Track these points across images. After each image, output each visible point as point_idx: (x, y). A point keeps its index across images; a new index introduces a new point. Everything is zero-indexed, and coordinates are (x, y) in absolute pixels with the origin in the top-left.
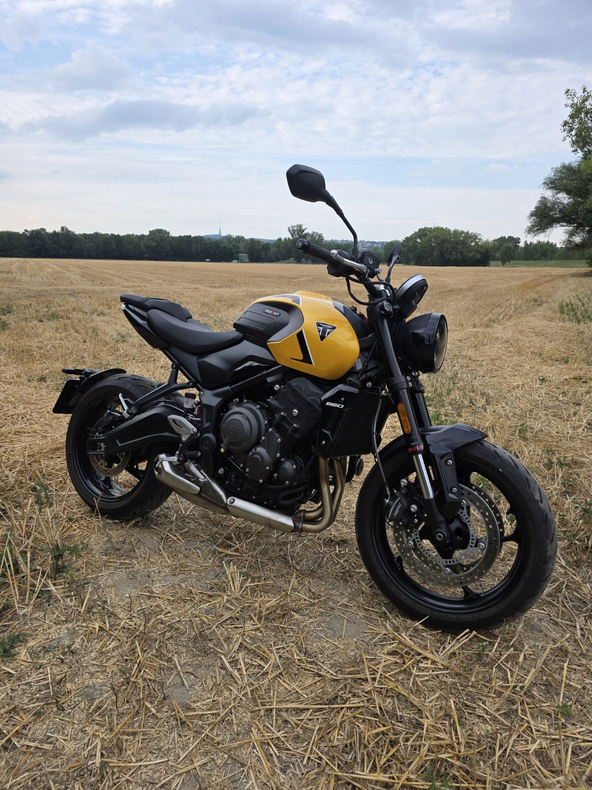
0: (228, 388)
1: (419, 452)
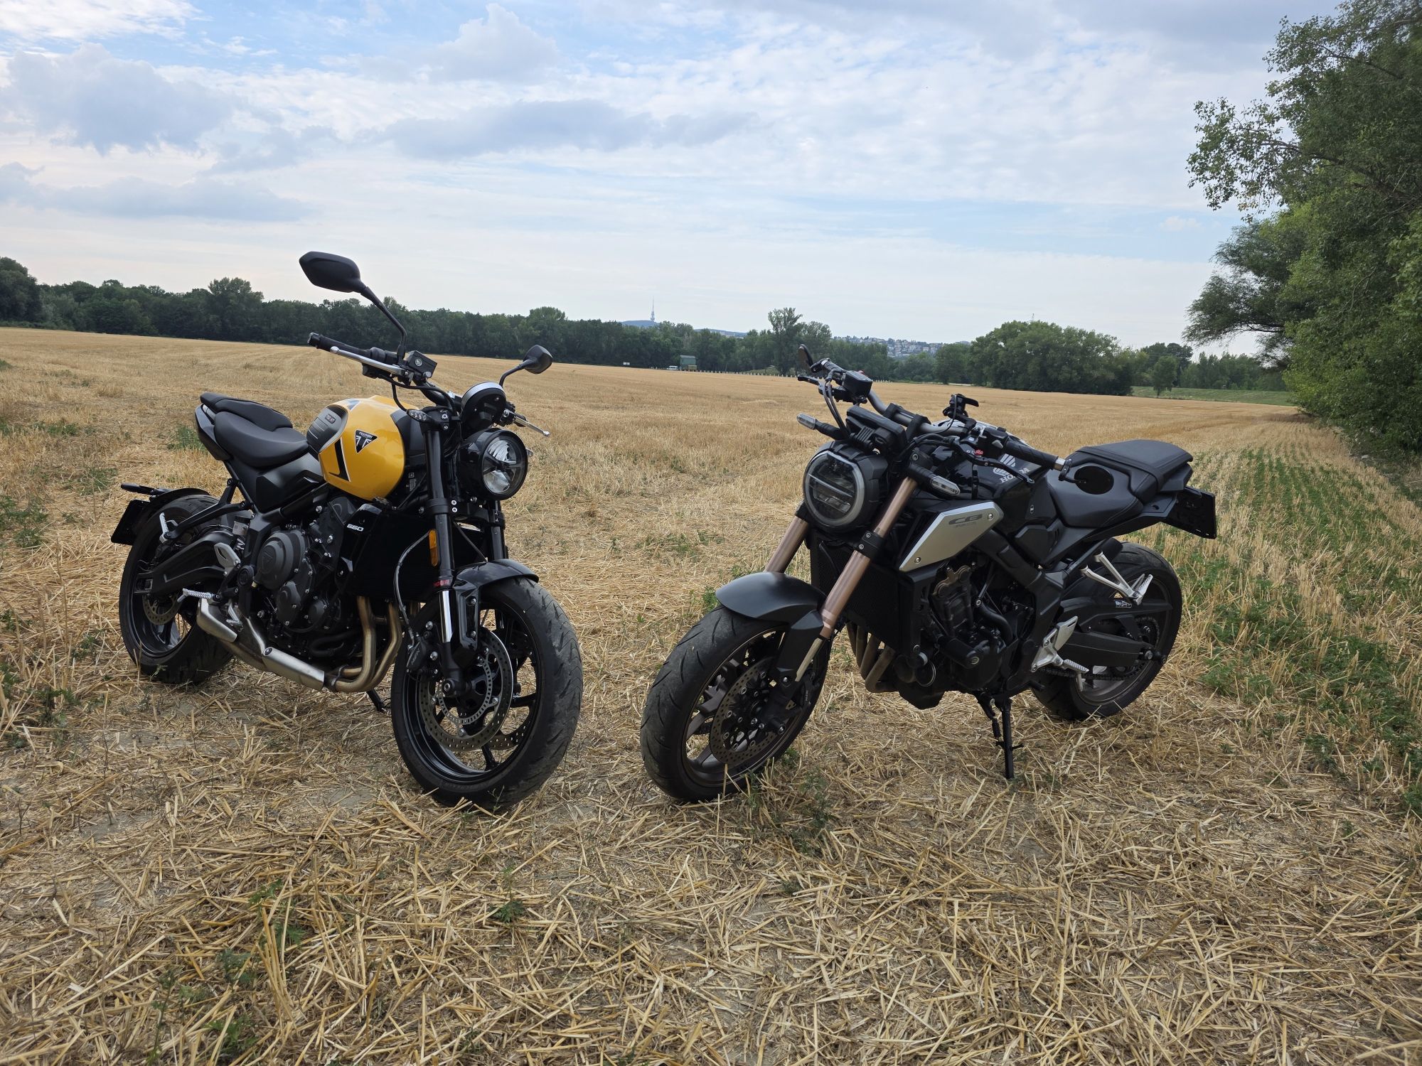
0: (279, 510)
1: (445, 588)
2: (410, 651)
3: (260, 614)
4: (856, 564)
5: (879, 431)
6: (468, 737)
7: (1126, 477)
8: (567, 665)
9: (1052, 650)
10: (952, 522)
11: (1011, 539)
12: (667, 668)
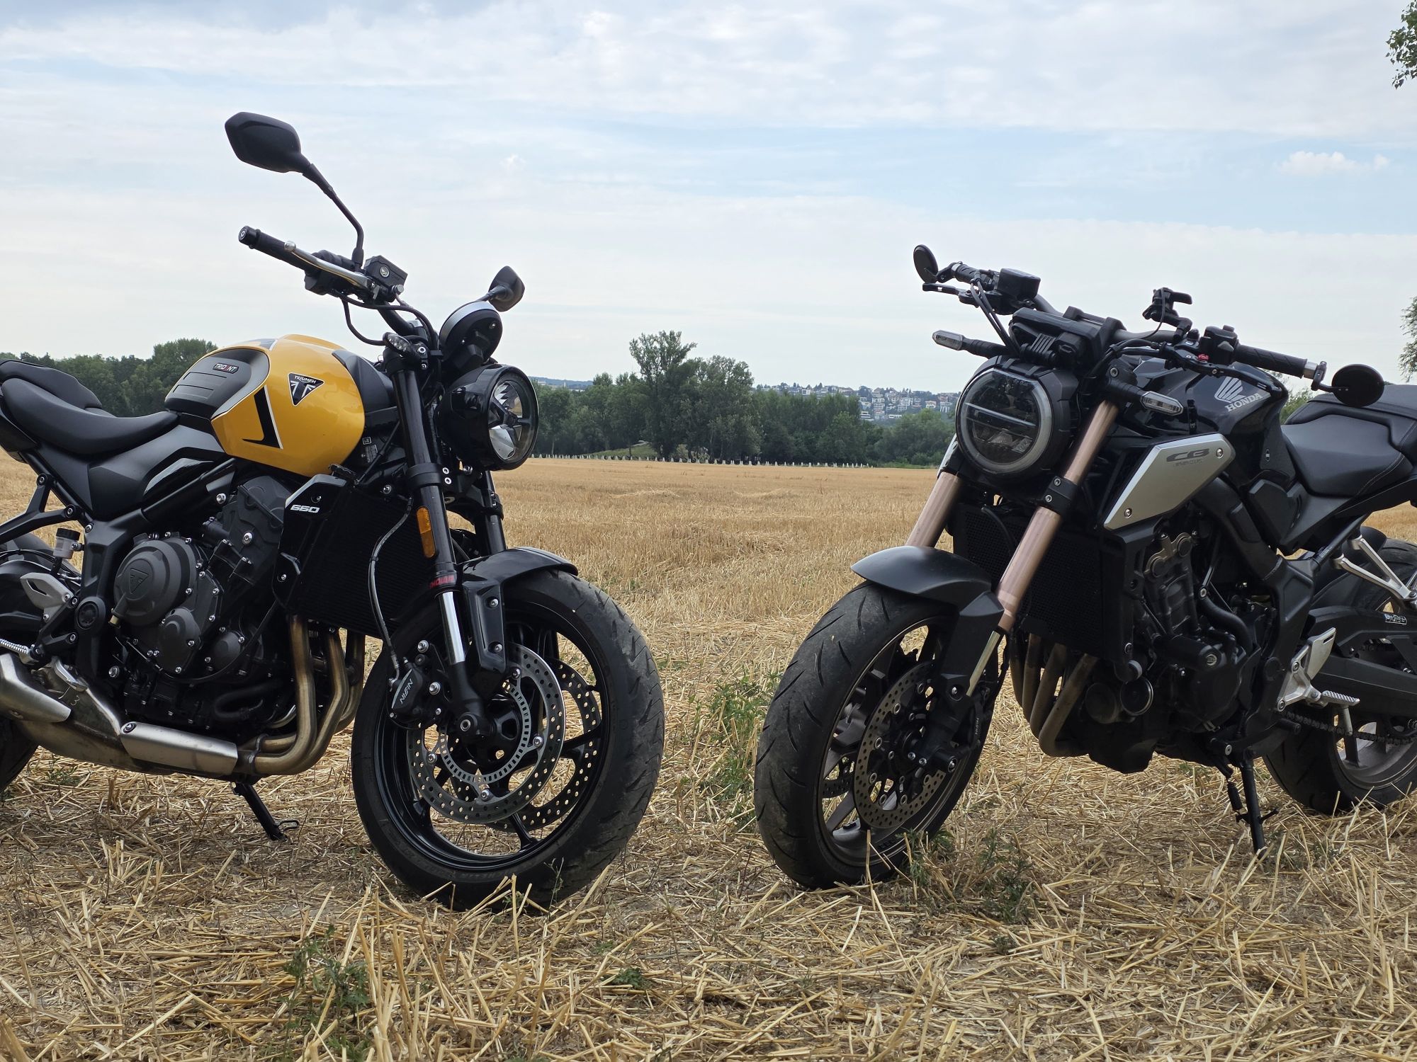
0: (139, 511)
1: (447, 588)
2: (395, 686)
3: (113, 672)
4: (1042, 523)
5: (1063, 337)
6: (496, 799)
7: (1385, 428)
8: (645, 680)
9: (1303, 678)
10: (1171, 458)
11: (1244, 495)
12: (796, 669)
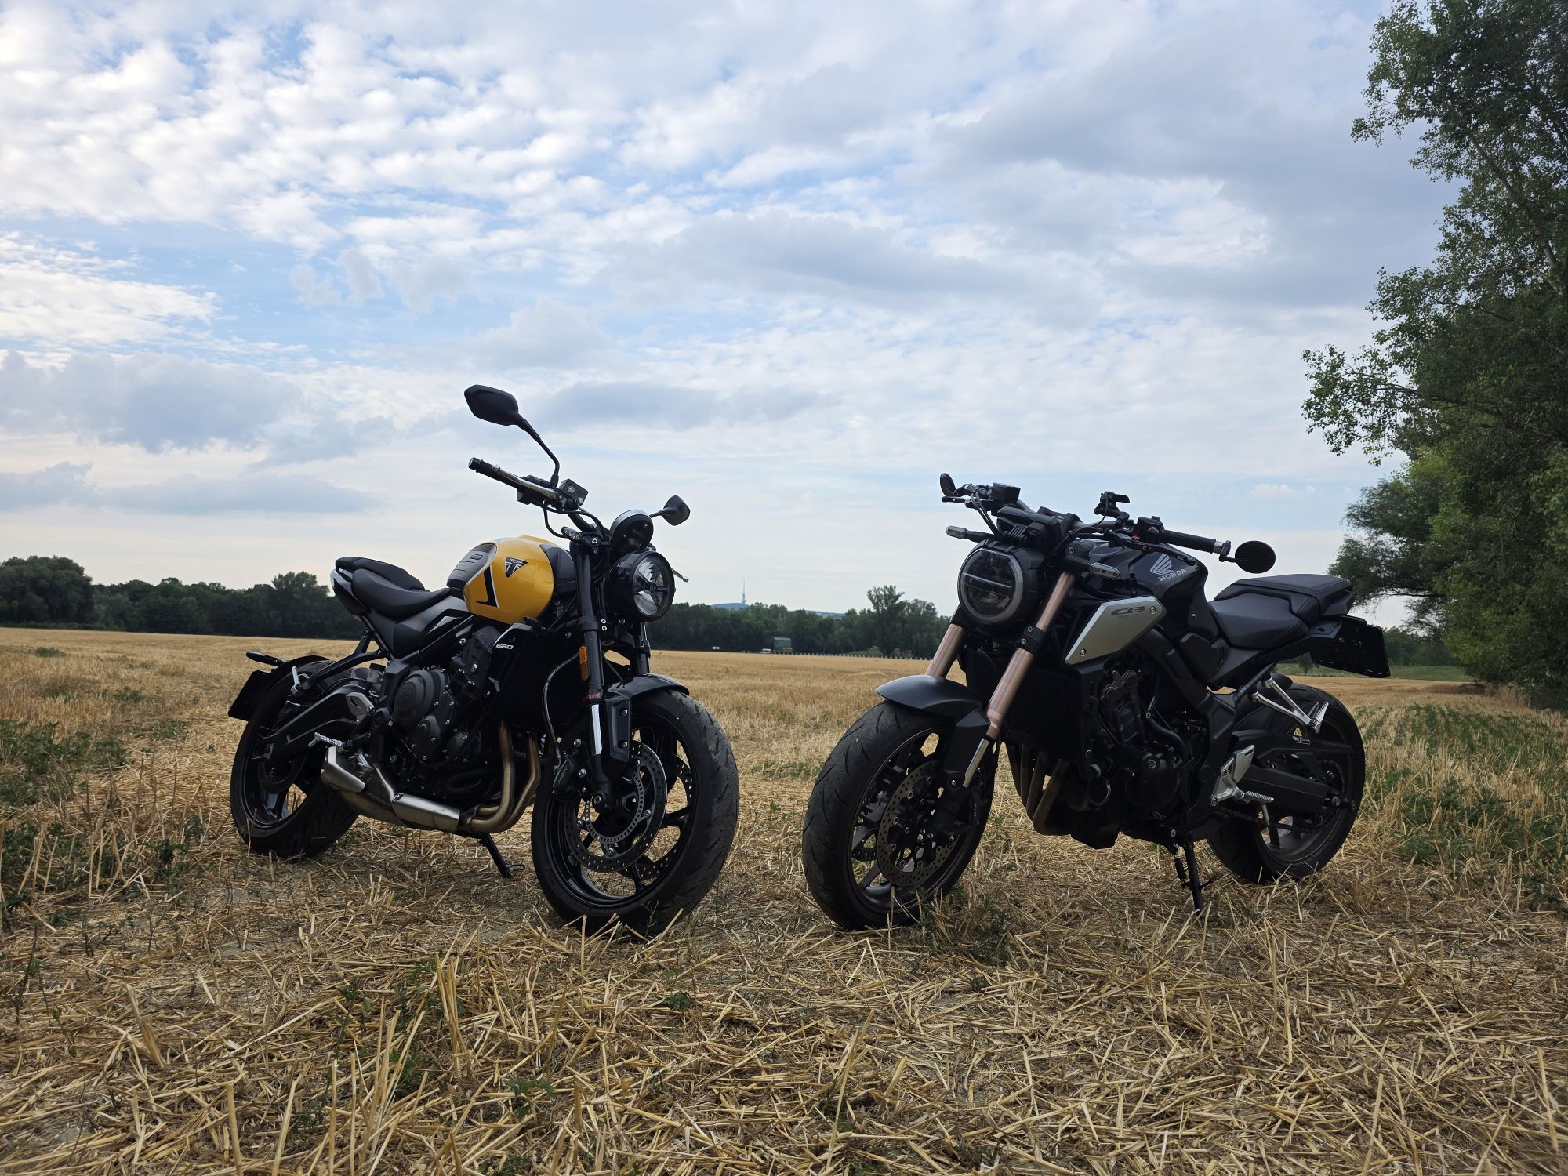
0: (418, 652)
1: (595, 702)
2: (557, 771)
3: (393, 759)
4: (1020, 660)
5: (1032, 525)
6: (618, 855)
7: (1286, 602)
8: (724, 769)
9: (1231, 781)
10: (1115, 613)
11: (1175, 643)
12: (831, 763)
